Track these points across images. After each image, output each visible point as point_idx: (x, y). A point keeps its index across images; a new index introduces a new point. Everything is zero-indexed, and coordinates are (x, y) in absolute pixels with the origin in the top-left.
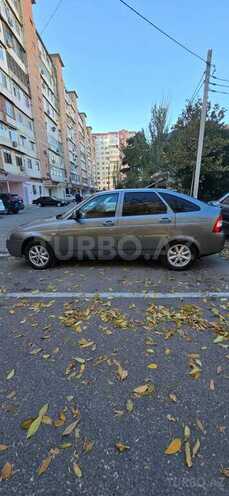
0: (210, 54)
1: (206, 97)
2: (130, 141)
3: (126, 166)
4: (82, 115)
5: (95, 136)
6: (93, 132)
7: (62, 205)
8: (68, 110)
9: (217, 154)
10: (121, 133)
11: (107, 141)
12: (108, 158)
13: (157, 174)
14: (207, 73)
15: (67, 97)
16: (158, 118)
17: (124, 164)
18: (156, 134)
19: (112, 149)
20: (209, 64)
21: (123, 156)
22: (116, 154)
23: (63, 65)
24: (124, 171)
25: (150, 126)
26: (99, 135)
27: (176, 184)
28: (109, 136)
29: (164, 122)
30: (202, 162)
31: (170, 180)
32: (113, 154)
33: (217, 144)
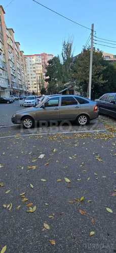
0: (93, 25)
1: (92, 45)
2: (50, 62)
3: (48, 77)
4: (17, 44)
5: (26, 57)
6: (24, 54)
7: (10, 103)
8: (9, 41)
9: (99, 74)
10: (42, 55)
11: (34, 60)
12: (35, 71)
13: (68, 83)
14: (92, 34)
15: (7, 33)
16: (67, 49)
17: (46, 76)
18: (66, 58)
19: (37, 65)
20: (92, 30)
21: (46, 71)
22: (40, 69)
23: (4, 13)
24: (46, 80)
25: (62, 54)
26: (28, 56)
27: (80, 89)
28: (34, 57)
29: (70, 51)
30: (92, 78)
31: (76, 87)
32: (39, 69)
33: (99, 69)
